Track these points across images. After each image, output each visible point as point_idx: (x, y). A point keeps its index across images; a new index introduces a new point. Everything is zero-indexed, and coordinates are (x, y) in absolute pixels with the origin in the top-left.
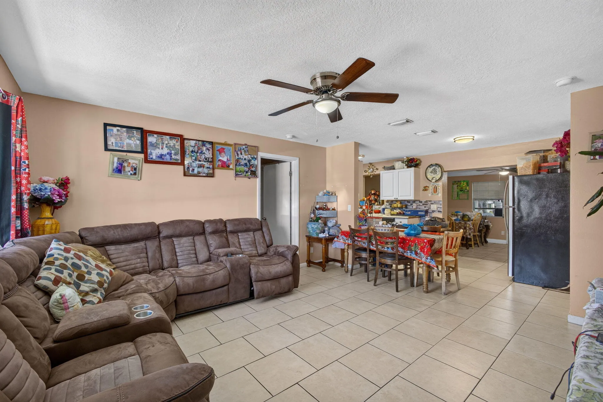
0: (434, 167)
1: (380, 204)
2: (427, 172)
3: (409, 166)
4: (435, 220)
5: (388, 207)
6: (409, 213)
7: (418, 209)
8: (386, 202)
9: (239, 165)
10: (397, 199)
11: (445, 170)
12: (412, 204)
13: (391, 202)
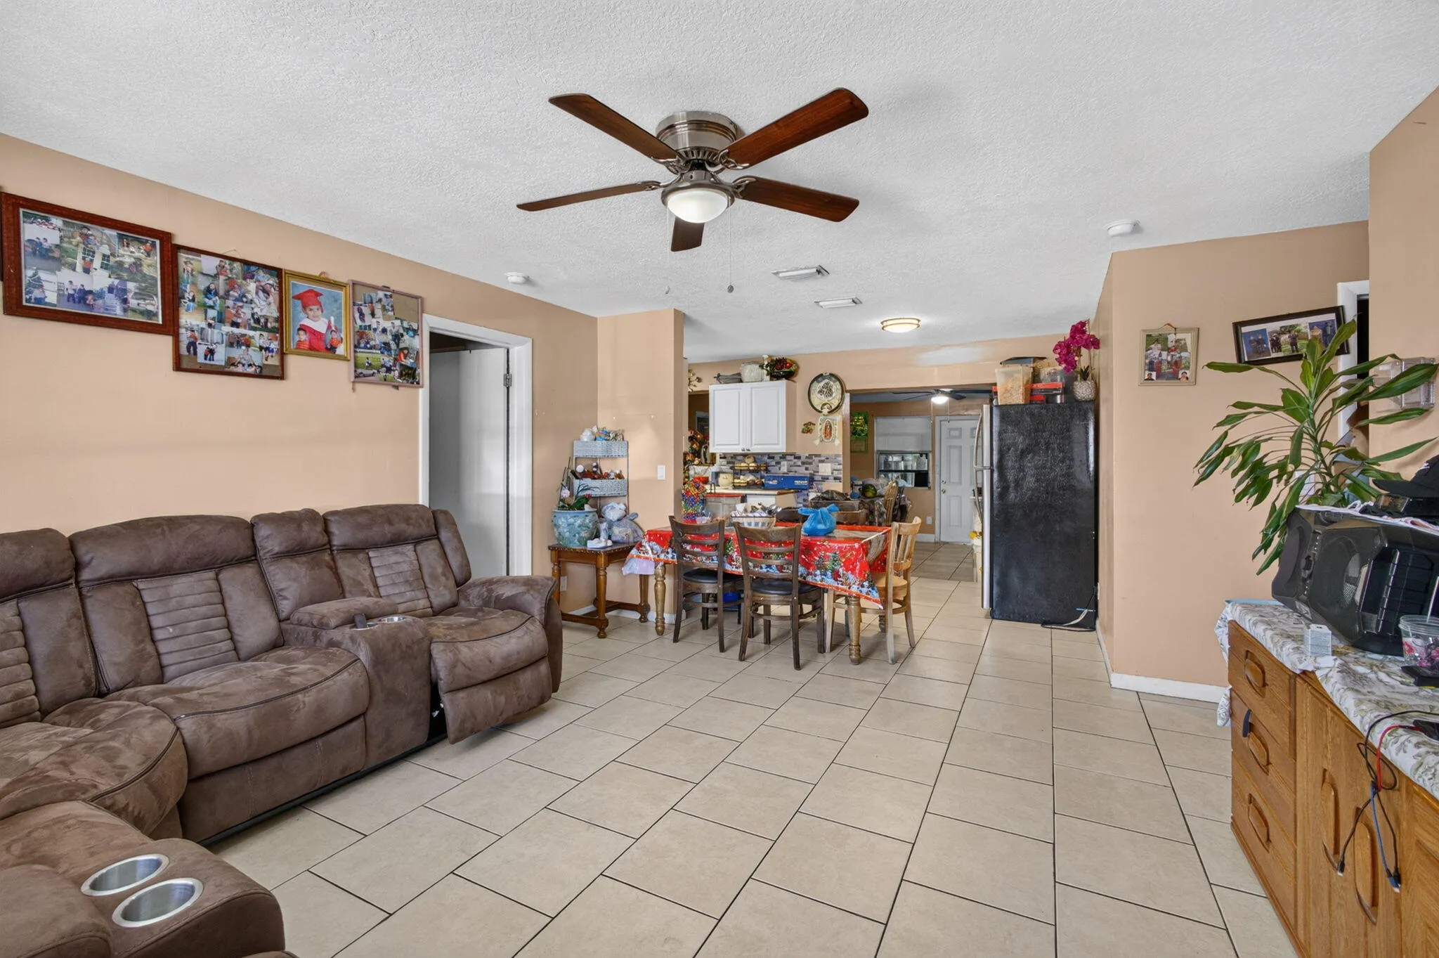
0: (826, 381)
1: (706, 463)
2: (812, 391)
3: (774, 377)
4: (832, 499)
5: (726, 468)
6: (775, 482)
7: (791, 474)
8: (721, 458)
9: (365, 347)
10: (749, 450)
11: (847, 389)
12: (778, 463)
13: (732, 458)
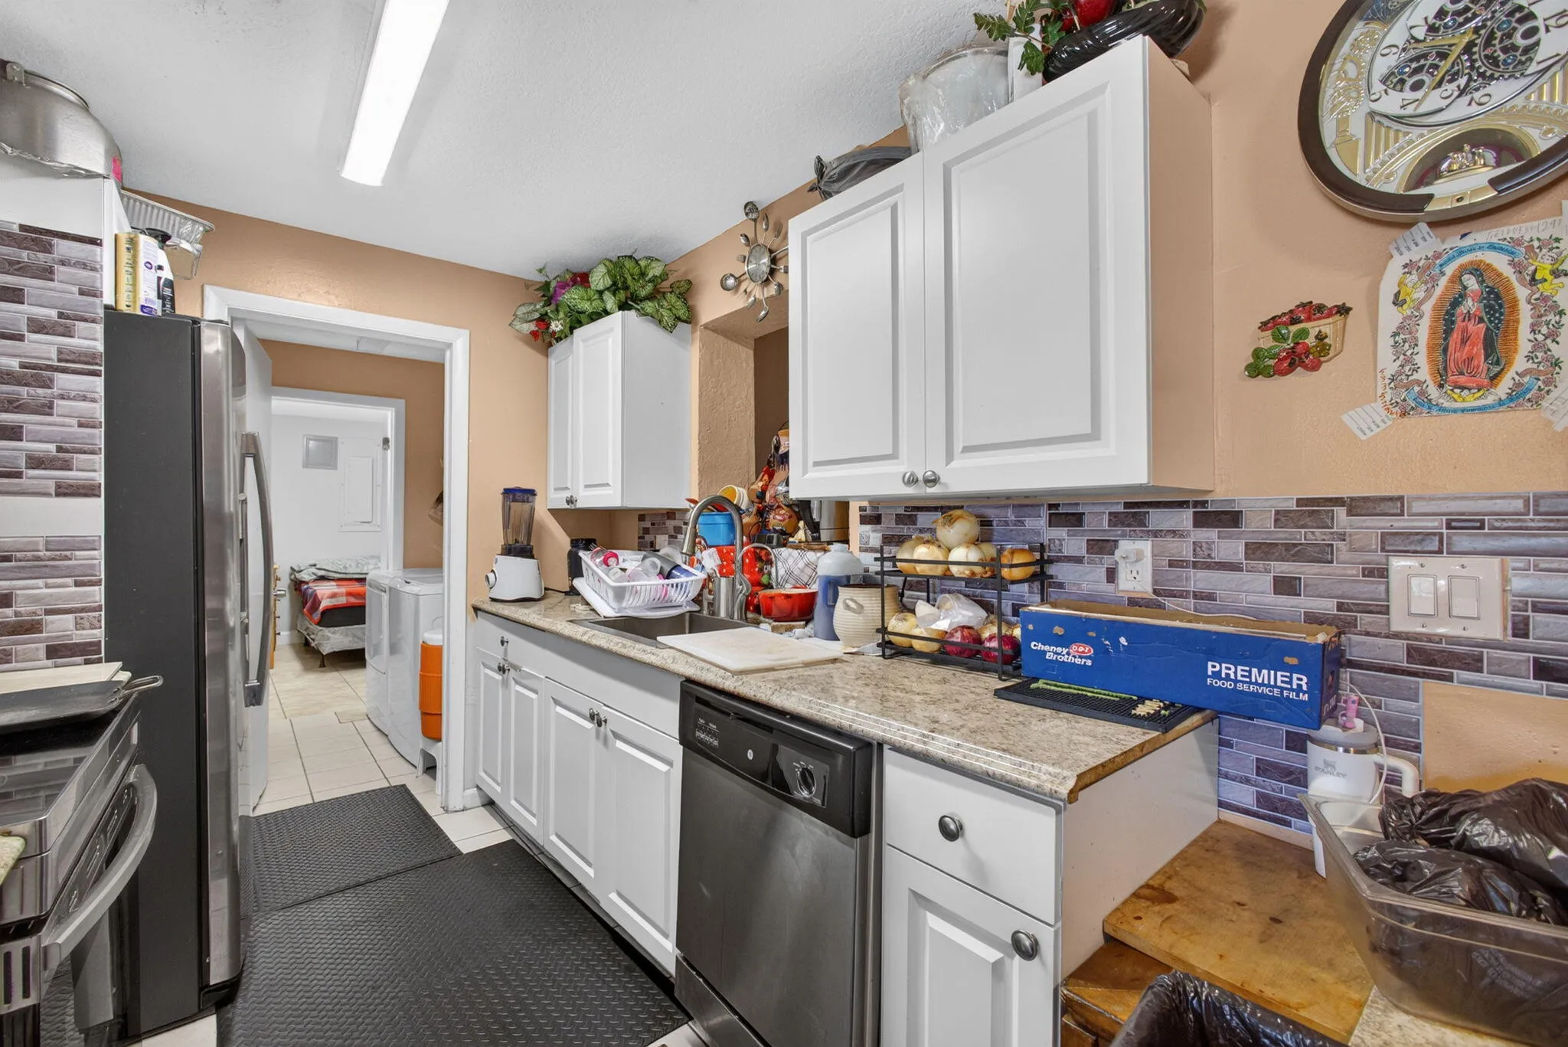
8: (864, 520)
10: (933, 481)
12: (1102, 547)
13: (900, 519)
